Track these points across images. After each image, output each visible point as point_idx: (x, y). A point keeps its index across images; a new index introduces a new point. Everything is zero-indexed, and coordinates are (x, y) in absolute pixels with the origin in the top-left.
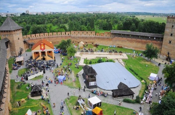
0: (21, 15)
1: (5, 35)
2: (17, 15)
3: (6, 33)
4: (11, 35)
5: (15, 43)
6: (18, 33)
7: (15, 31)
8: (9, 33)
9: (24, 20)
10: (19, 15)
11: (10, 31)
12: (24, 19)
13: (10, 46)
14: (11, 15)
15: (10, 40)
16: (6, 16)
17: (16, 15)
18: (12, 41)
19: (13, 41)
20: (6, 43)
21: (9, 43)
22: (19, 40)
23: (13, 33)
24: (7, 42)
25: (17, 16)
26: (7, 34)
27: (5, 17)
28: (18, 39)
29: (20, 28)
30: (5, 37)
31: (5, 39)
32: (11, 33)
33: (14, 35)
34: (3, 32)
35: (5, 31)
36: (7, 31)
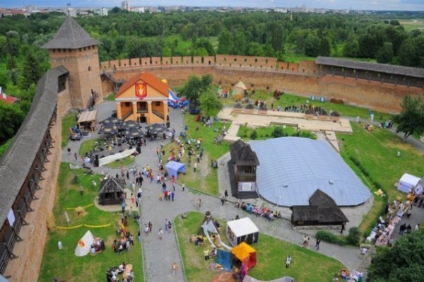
0: (109, 12)
1: (61, 59)
2: (101, 12)
3: (62, 55)
4: (72, 59)
5: (80, 78)
6: (88, 54)
7: (82, 50)
8: (68, 55)
9: (114, 24)
10: (106, 13)
11: (70, 50)
12: (114, 21)
13: (71, 86)
14: (87, 13)
15: (69, 70)
17: (98, 12)
18: (74, 74)
19: (77, 74)
20: (59, 77)
21: (67, 78)
22: (90, 73)
23: (78, 53)
24: (64, 75)
25: (102, 15)
26: (64, 56)
28: (89, 70)
29: (94, 43)
30: (60, 65)
31: (59, 68)
32: (73, 54)
33: (79, 60)
34: (57, 51)
35: (59, 50)
36: (65, 50)
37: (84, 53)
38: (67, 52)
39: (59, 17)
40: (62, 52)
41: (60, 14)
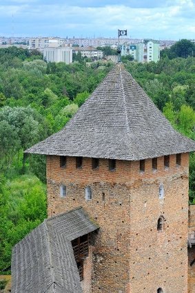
0: (162, 53)
1: (79, 188)
2: (142, 53)
3: (87, 176)
4: (115, 190)
5: (133, 251)
6: (161, 179)
7: (148, 165)
8: (103, 176)
9: (181, 88)
10: (153, 56)
11: (112, 163)
12: (181, 81)
13: (97, 271)
14: (100, 54)
15: (101, 223)
16: (69, 61)
17: (132, 53)
18: (113, 237)
19: (123, 237)
20: (74, 243)
21: (91, 248)
22: (162, 234)
23: (134, 175)
24: (83, 238)
25: (141, 60)
26: (91, 180)
27: (67, 68)
28: (159, 227)
29: (181, 148)
30: (77, 205)
31: (73, 216)
32: (120, 177)
33: (135, 196)
34: (71, 165)
35: (79, 161)
36: (96, 162)
37: (151, 175)
38: (104, 168)
39: (26, 63)
40: (87, 167)
41: (27, 54)
